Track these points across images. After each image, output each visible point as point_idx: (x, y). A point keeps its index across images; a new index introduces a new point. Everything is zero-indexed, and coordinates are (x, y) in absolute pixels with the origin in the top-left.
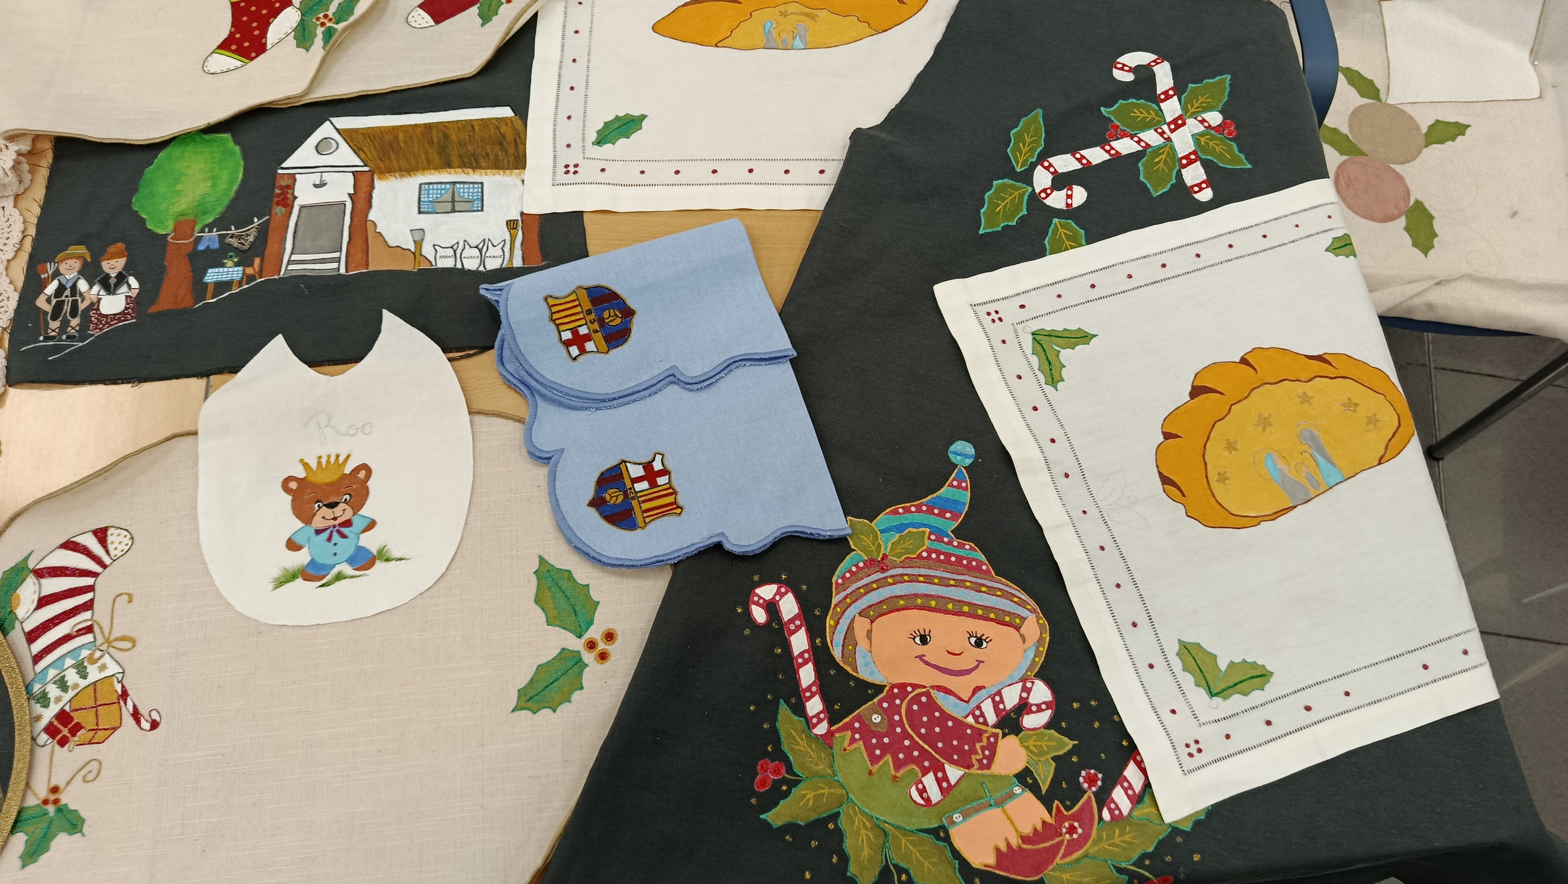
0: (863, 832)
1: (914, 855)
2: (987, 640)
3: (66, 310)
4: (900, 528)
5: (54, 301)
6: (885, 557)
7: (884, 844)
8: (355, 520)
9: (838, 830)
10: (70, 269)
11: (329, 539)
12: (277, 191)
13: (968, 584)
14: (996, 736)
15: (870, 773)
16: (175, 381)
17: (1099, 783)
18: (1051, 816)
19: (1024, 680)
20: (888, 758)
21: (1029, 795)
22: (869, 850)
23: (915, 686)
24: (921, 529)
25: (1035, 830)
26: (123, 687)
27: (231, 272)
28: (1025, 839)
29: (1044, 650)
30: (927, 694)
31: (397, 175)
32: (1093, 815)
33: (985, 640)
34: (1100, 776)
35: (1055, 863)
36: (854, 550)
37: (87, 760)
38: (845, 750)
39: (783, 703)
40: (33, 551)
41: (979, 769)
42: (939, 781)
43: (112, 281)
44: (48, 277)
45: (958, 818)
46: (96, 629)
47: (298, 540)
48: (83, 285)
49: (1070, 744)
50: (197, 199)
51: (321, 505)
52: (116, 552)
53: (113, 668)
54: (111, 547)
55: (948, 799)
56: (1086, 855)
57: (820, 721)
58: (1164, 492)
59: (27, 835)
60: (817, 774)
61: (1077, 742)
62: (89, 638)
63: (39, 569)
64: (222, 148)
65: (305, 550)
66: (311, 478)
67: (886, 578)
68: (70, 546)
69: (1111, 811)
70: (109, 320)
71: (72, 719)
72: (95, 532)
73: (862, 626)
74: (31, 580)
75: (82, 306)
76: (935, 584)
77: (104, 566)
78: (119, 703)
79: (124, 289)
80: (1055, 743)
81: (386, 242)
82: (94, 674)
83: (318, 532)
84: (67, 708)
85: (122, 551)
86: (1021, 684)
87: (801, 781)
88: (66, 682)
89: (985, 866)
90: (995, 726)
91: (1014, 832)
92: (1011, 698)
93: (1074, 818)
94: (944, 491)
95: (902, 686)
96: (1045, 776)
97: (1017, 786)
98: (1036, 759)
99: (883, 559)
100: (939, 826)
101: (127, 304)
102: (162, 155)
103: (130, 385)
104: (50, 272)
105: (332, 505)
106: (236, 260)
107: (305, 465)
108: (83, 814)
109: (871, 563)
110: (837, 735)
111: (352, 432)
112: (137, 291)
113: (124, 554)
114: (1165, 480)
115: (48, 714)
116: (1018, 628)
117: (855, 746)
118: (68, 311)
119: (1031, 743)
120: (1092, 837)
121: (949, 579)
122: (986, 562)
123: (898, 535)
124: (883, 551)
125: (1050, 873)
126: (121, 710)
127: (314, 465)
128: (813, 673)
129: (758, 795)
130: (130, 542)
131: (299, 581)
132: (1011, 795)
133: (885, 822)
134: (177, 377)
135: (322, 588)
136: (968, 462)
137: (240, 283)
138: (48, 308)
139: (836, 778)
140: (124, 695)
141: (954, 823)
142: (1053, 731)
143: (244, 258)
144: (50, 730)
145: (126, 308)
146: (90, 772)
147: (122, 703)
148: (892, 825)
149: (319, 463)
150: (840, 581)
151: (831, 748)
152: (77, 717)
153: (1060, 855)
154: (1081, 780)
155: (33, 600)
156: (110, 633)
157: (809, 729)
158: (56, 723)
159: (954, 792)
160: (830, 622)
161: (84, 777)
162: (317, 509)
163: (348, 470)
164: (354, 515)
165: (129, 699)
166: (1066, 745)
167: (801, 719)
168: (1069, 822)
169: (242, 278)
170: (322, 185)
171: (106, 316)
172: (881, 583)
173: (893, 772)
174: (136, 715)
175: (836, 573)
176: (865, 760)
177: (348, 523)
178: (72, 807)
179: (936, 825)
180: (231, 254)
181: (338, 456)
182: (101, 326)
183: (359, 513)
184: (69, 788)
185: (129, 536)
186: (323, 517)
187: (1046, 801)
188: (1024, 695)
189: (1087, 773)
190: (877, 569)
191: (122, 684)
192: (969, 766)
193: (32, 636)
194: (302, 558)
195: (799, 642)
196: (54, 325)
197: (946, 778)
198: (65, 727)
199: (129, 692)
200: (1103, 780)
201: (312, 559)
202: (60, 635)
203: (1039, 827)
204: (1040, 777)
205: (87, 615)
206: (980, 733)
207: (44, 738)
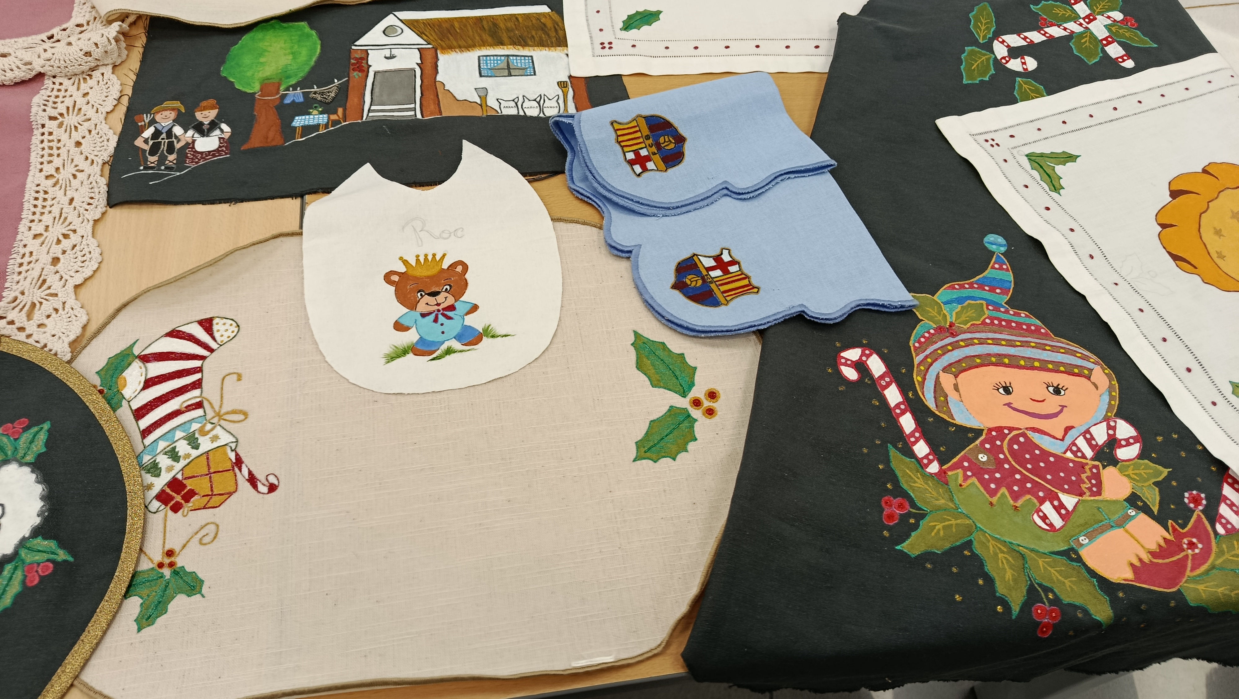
0: (1001, 555)
1: (1053, 575)
2: (1064, 389)
3: (163, 148)
4: (960, 300)
5: (151, 142)
6: (952, 325)
7: (1024, 565)
8: (457, 305)
9: (975, 556)
10: (166, 118)
11: (436, 320)
12: (353, 61)
13: (1033, 344)
14: (1096, 467)
15: (991, 504)
16: (270, 201)
17: (1204, 502)
18: (1170, 534)
19: (1106, 419)
20: (1004, 490)
21: (1142, 516)
22: (1012, 571)
23: (1011, 429)
24: (978, 302)
25: (1160, 546)
26: (237, 455)
27: (316, 118)
28: (1153, 554)
29: (1116, 394)
30: (1024, 435)
31: (457, 50)
32: (1207, 531)
33: (1062, 389)
34: (1203, 495)
35: (1186, 576)
36: (922, 320)
37: (203, 523)
38: (961, 485)
39: (891, 447)
40: (138, 340)
41: (1090, 496)
42: (1057, 509)
43: (205, 127)
44: (145, 124)
45: (1083, 540)
46: (206, 404)
47: (405, 322)
48: (178, 130)
49: (1165, 472)
50: (280, 68)
51: (423, 294)
52: (222, 339)
53: (225, 438)
54: (217, 335)
55: (1070, 524)
56: (1213, 567)
57: (930, 462)
58: (1178, 266)
59: (142, 598)
60: (939, 509)
61: (1171, 470)
62: (199, 412)
63: (145, 355)
64: (299, 33)
65: (413, 330)
66: (411, 272)
67: (957, 341)
68: (175, 334)
69: (1224, 526)
70: (204, 156)
71: (185, 486)
72: (201, 323)
73: (947, 380)
74: (137, 365)
75: (178, 146)
76: (1003, 345)
77: (211, 350)
78: (233, 470)
79: (217, 132)
80: (1152, 471)
81: (455, 97)
82: (205, 444)
83: (423, 315)
84: (179, 477)
85: (229, 337)
86: (1105, 423)
87: (927, 514)
88: (178, 453)
89: (1125, 580)
90: (1092, 459)
91: (1141, 549)
92: (1100, 435)
93: (1191, 534)
94: (989, 273)
95: (999, 429)
96: (1153, 498)
97: (1130, 509)
98: (1140, 484)
99: (950, 326)
100: (1069, 548)
101: (221, 143)
102: (246, 38)
103: (227, 205)
104: (147, 121)
105: (434, 294)
106: (320, 109)
107: (405, 262)
108: (201, 575)
109: (940, 329)
110: (950, 473)
111: (445, 235)
112: (230, 134)
113: (231, 340)
114: (1175, 258)
115: (159, 483)
116: (1089, 378)
117: (969, 481)
118: (165, 149)
119: (1130, 472)
120: (1214, 550)
121: (1015, 341)
122: (1043, 326)
123: (960, 306)
124: (949, 320)
125: (1185, 585)
126: (236, 476)
127: (413, 262)
128: (913, 421)
129: (889, 529)
130: (236, 330)
131: (410, 356)
132: (1129, 518)
133: (1019, 545)
134: (272, 198)
135: (433, 361)
136: (1003, 249)
137: (326, 126)
138: (147, 148)
139: (960, 510)
140: (239, 462)
141: (1082, 545)
142: (1146, 461)
143: (328, 108)
144: (162, 497)
145: (220, 147)
146: (207, 534)
147: (236, 469)
148: (1027, 548)
149: (418, 260)
150: (917, 345)
151: (947, 484)
152: (190, 485)
153: (1189, 569)
154: (1186, 500)
155: (140, 382)
156: (221, 407)
157: (922, 468)
158: (168, 490)
159: (1073, 518)
160: (917, 378)
161: (201, 539)
162: (420, 297)
163: (445, 266)
164: (456, 301)
165: (244, 466)
166: (1161, 473)
167: (913, 460)
168: (1187, 539)
169: (328, 123)
170: (392, 57)
171: (202, 153)
172: (955, 346)
173: (1012, 502)
174: (252, 480)
175: (912, 338)
176: (983, 494)
177: (452, 308)
178: (189, 569)
179: (1066, 548)
180: (315, 105)
181: (434, 255)
182: (197, 160)
183: (461, 299)
184: (184, 551)
185: (235, 324)
186: (427, 304)
187: (1160, 519)
188: (1111, 432)
189: (1190, 494)
190: (948, 334)
191: (236, 452)
192: (1081, 494)
193: (139, 413)
194: (411, 337)
195: (893, 395)
196: (153, 159)
197: (1062, 506)
198: (178, 494)
199: (244, 459)
200: (1207, 498)
201: (421, 337)
202: (169, 411)
203: (1162, 543)
204: (1148, 500)
205: (196, 392)
206: (1083, 466)
207: (156, 505)
